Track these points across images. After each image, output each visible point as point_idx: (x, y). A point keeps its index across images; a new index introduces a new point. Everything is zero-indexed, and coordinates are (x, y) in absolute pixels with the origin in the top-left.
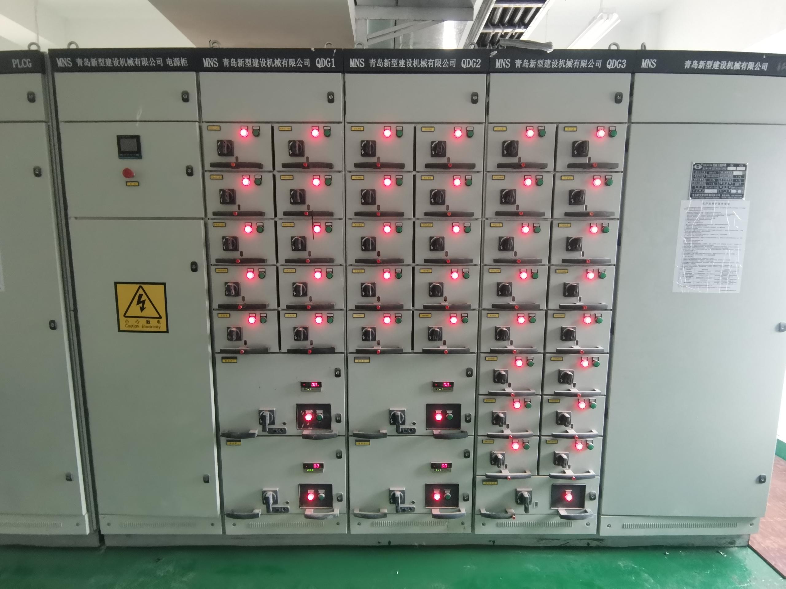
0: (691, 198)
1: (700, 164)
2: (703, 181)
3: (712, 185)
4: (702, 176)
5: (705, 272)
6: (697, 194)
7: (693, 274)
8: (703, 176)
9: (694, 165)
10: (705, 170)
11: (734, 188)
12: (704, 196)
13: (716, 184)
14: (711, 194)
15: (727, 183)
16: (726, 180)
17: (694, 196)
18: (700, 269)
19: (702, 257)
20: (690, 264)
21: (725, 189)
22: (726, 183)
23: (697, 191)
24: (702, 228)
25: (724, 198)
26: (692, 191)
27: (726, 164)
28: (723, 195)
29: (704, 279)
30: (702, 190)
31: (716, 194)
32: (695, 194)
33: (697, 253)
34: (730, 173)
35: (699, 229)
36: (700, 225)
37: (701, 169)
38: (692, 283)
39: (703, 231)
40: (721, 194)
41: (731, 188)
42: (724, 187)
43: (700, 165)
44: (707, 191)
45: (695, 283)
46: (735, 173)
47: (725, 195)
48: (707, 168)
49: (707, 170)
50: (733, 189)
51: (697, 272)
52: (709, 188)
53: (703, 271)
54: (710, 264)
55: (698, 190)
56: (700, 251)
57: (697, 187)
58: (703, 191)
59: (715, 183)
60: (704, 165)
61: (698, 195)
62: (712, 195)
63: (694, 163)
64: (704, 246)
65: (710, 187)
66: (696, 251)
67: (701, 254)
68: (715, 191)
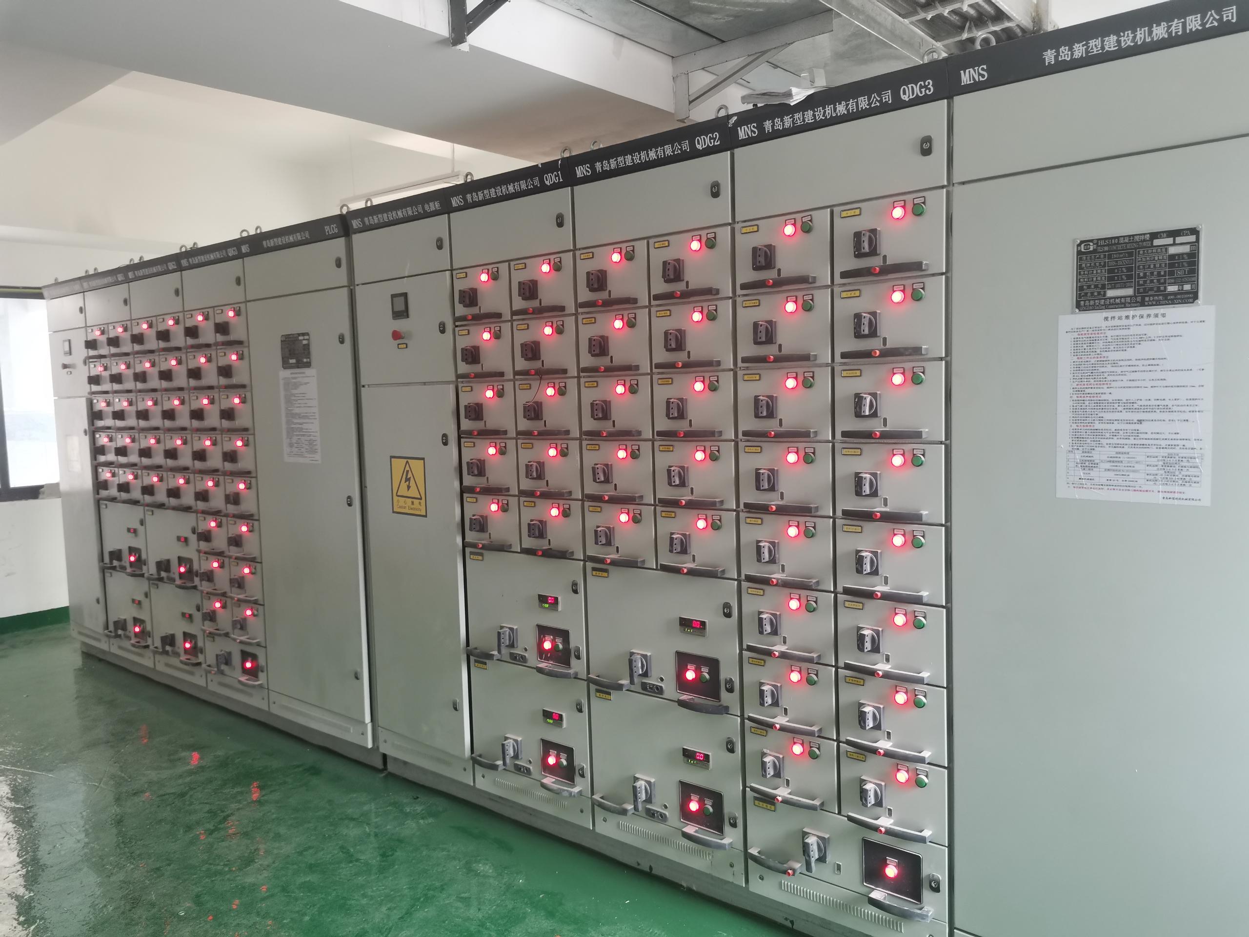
0: (1077, 310)
1: (1091, 241)
2: (1101, 275)
3: (1122, 279)
4: (1097, 264)
5: (1123, 457)
6: (1089, 300)
7: (1096, 461)
8: (1100, 265)
9: (1079, 245)
10: (1104, 252)
11: (1173, 281)
12: (1105, 305)
13: (1129, 277)
14: (1121, 297)
15: (1155, 273)
16: (1152, 266)
17: (1084, 306)
18: (1112, 452)
19: (1113, 427)
20: (1089, 441)
21: (1151, 285)
22: (1152, 274)
23: (1089, 294)
24: (1109, 368)
25: (1150, 303)
26: (1079, 296)
27: (1148, 236)
28: (1147, 299)
29: (1121, 473)
30: (1099, 293)
31: (1130, 297)
32: (1085, 301)
33: (1101, 419)
34: (1159, 250)
35: (1102, 370)
36: (1103, 362)
37: (1095, 251)
38: (1096, 481)
39: (1112, 373)
40: (1143, 298)
41: (1165, 283)
42: (1148, 282)
43: (1091, 244)
44: (1110, 293)
45: (1103, 481)
46: (1172, 250)
47: (1151, 298)
48: (1106, 248)
49: (1106, 252)
50: (1171, 284)
51: (1105, 458)
52: (1114, 287)
53: (1118, 456)
54: (1132, 441)
55: (1092, 294)
56: (1108, 416)
57: (1089, 287)
58: (1102, 293)
59: (1126, 276)
60: (1102, 243)
61: (1092, 303)
62: (1123, 300)
63: (1079, 242)
64: (1116, 405)
65: (1118, 285)
66: (1101, 415)
67: (1111, 422)
68: (1129, 292)
